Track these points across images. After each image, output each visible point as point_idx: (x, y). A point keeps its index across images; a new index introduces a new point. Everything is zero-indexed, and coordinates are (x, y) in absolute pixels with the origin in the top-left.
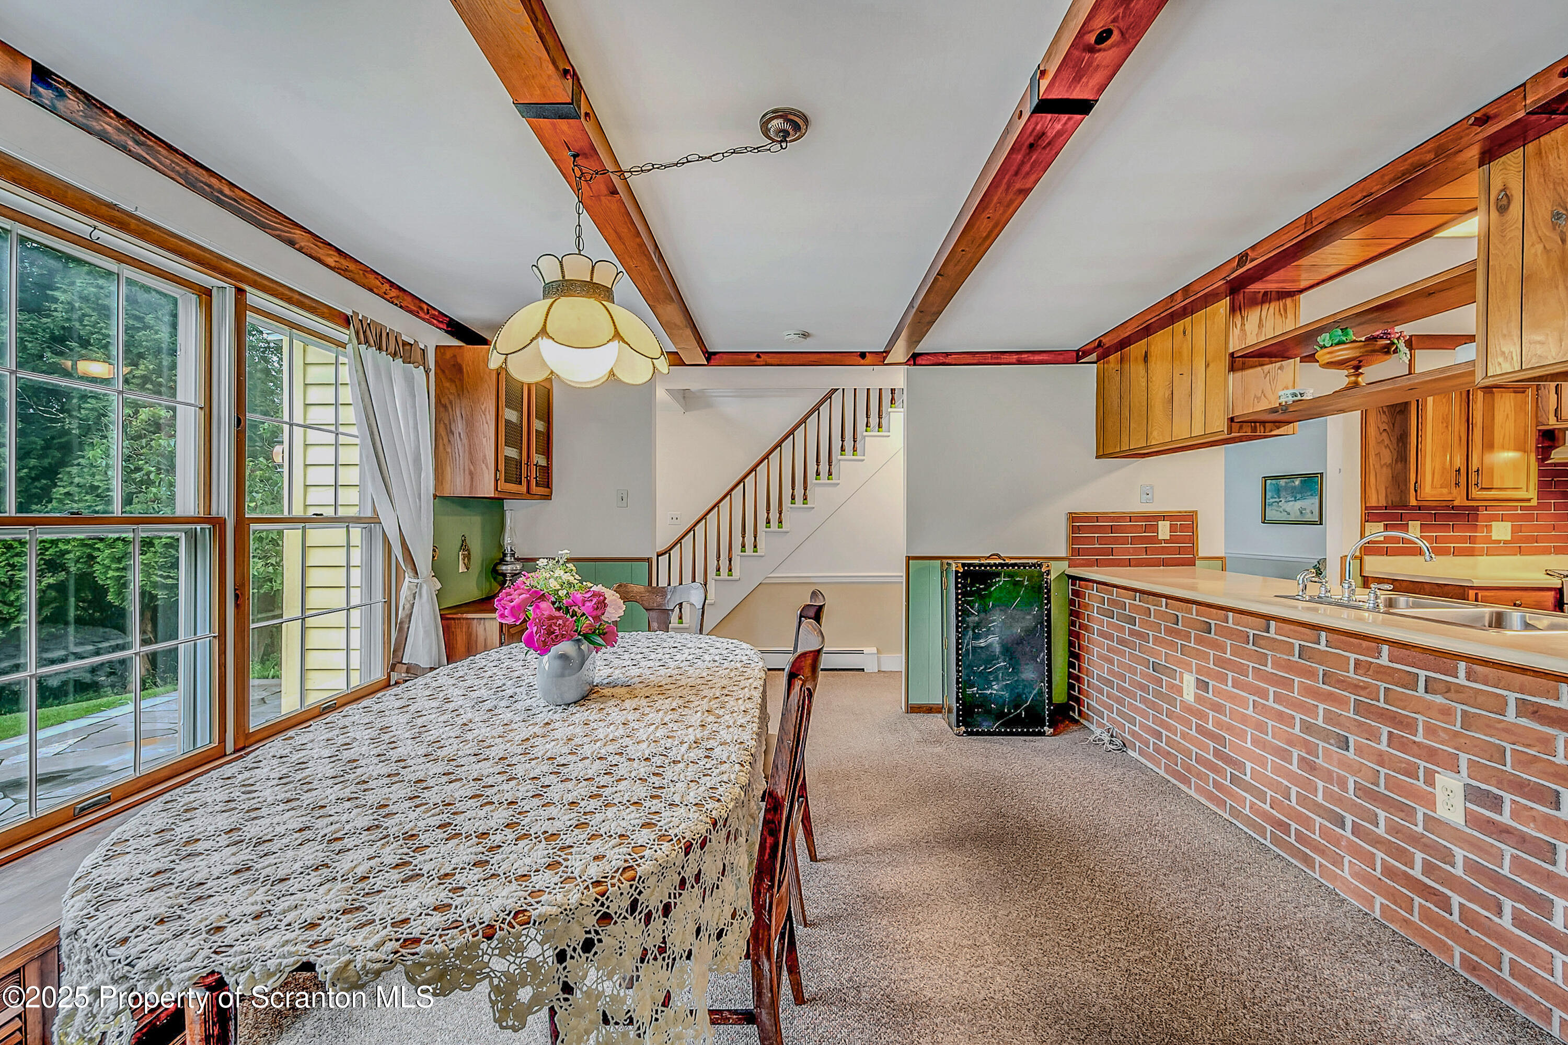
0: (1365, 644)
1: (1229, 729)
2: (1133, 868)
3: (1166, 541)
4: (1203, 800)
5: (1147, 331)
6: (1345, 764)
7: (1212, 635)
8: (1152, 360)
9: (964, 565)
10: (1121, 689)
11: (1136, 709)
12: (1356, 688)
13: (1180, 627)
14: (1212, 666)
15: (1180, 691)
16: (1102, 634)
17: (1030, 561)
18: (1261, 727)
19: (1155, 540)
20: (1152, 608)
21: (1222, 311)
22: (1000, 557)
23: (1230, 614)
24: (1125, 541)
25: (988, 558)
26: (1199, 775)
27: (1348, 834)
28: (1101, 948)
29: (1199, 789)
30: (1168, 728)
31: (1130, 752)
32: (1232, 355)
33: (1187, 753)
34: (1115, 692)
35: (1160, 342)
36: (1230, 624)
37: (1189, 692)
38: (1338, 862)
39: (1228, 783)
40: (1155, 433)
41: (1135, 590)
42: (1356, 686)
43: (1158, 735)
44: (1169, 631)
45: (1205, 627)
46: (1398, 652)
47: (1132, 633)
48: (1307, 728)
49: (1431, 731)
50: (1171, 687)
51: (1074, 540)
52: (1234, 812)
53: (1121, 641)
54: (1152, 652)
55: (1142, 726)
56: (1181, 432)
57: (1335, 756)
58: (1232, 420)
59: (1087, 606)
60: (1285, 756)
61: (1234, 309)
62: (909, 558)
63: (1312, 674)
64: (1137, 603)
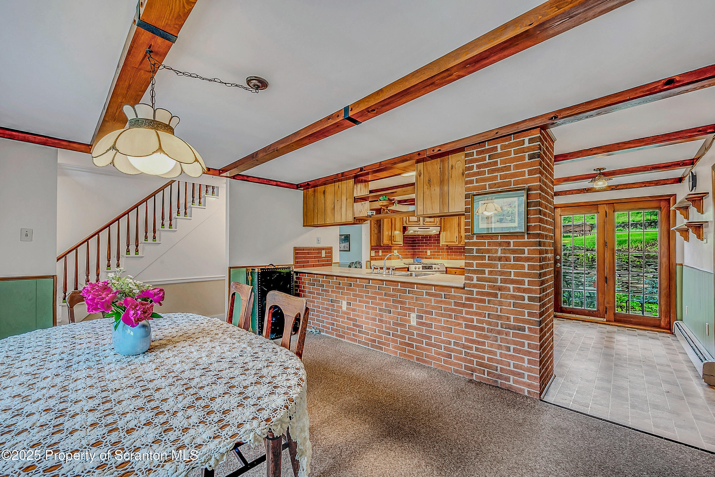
0: (395, 283)
1: (358, 316)
2: (343, 366)
3: (324, 258)
4: (349, 342)
5: (325, 183)
6: (390, 318)
7: (352, 287)
8: (327, 194)
9: (261, 269)
10: (318, 311)
11: (324, 318)
12: (393, 296)
13: (341, 286)
14: (352, 297)
15: (341, 307)
16: (309, 292)
17: (286, 266)
18: (368, 313)
19: (320, 257)
20: (331, 280)
21: (352, 183)
22: (273, 265)
23: (358, 280)
24: (311, 258)
25: (269, 266)
26: (348, 334)
27: (391, 337)
28: (348, 389)
29: (348, 338)
30: (336, 320)
31: (322, 333)
32: (355, 197)
33: (344, 327)
34: (316, 313)
35: (330, 188)
36: (358, 283)
37: (344, 308)
38: (388, 346)
39: (358, 333)
40: (328, 220)
41: (324, 275)
42: (393, 295)
43: (333, 324)
44: (337, 288)
45: (350, 284)
46: (402, 284)
47: (322, 290)
48: (380, 310)
49: (409, 303)
50: (338, 306)
51: (296, 258)
52: (360, 342)
53: (318, 294)
54: (330, 296)
55: (327, 323)
56: (338, 220)
57: (388, 316)
58: (355, 218)
59: (303, 283)
60: (375, 320)
61: (355, 183)
62: (230, 268)
63: (381, 294)
64: (325, 279)
